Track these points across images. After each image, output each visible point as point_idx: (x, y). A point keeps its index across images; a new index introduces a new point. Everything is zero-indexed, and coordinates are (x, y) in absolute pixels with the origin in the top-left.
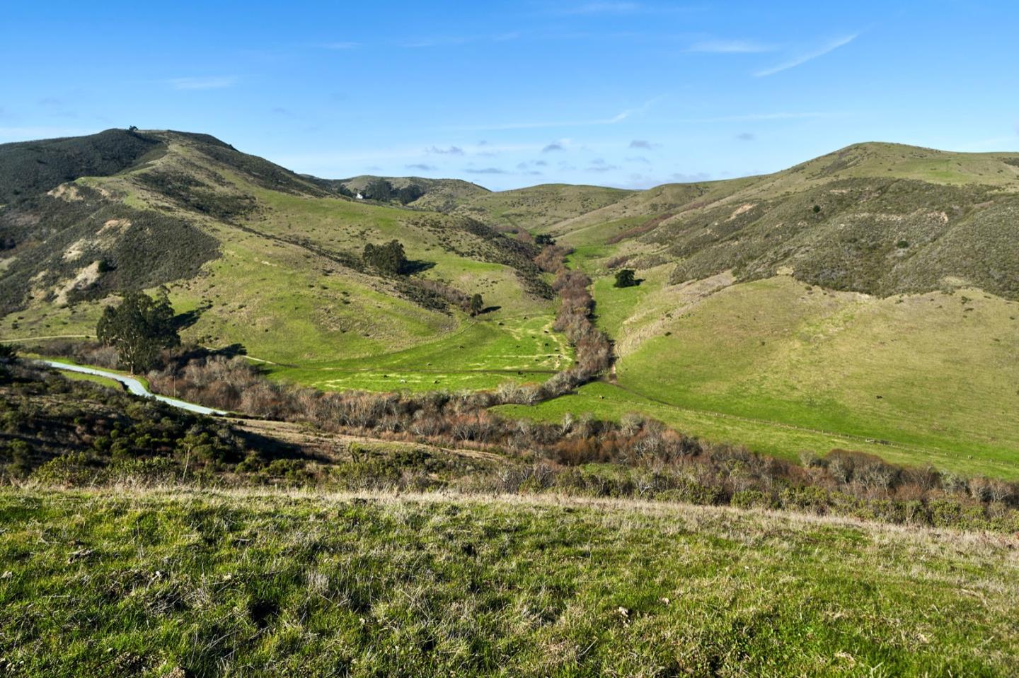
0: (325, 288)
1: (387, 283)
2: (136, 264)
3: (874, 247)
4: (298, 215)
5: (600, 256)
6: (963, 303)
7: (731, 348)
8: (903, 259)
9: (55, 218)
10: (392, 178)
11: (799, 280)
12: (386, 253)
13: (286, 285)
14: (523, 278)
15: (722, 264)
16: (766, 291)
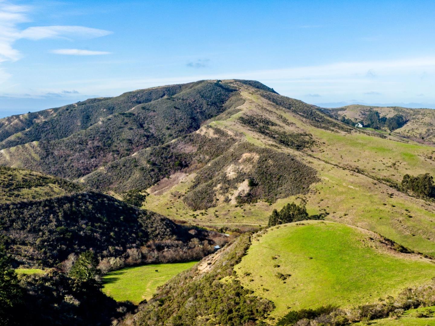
0: (394, 206)
2: (269, 182)
4: (344, 149)
9: (205, 148)
12: (420, 182)
13: (369, 203)
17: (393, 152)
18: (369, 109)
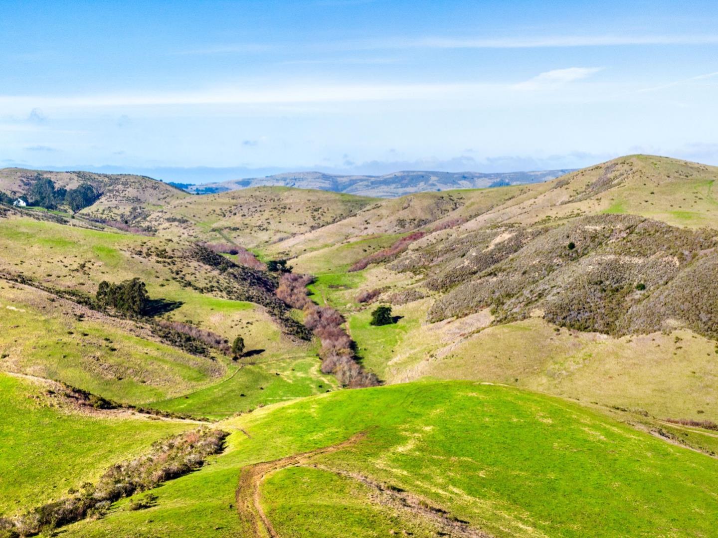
0: (86, 335)
3: (617, 290)
5: (347, 287)
6: (676, 342)
8: (639, 301)
11: (549, 321)
12: (126, 292)
13: (44, 332)
14: (277, 317)
15: (480, 301)
16: (520, 333)
17: (80, 246)
18: (36, 174)
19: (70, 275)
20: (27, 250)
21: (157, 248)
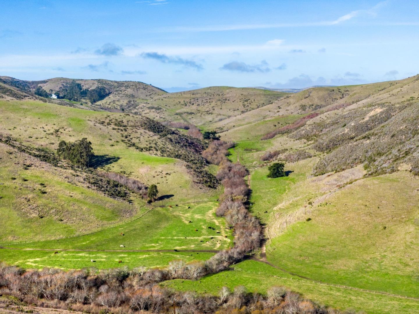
0: (26, 180)
1: (78, 176)
5: (257, 150)
7: (359, 232)
10: (82, 80)
11: (416, 175)
12: (77, 149)
14: (192, 170)
15: (356, 159)
16: (389, 184)
17: (60, 117)
18: (72, 81)
19: (46, 137)
20: (22, 120)
21: (116, 120)
